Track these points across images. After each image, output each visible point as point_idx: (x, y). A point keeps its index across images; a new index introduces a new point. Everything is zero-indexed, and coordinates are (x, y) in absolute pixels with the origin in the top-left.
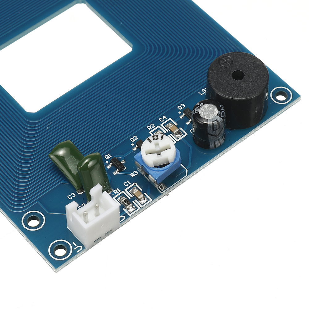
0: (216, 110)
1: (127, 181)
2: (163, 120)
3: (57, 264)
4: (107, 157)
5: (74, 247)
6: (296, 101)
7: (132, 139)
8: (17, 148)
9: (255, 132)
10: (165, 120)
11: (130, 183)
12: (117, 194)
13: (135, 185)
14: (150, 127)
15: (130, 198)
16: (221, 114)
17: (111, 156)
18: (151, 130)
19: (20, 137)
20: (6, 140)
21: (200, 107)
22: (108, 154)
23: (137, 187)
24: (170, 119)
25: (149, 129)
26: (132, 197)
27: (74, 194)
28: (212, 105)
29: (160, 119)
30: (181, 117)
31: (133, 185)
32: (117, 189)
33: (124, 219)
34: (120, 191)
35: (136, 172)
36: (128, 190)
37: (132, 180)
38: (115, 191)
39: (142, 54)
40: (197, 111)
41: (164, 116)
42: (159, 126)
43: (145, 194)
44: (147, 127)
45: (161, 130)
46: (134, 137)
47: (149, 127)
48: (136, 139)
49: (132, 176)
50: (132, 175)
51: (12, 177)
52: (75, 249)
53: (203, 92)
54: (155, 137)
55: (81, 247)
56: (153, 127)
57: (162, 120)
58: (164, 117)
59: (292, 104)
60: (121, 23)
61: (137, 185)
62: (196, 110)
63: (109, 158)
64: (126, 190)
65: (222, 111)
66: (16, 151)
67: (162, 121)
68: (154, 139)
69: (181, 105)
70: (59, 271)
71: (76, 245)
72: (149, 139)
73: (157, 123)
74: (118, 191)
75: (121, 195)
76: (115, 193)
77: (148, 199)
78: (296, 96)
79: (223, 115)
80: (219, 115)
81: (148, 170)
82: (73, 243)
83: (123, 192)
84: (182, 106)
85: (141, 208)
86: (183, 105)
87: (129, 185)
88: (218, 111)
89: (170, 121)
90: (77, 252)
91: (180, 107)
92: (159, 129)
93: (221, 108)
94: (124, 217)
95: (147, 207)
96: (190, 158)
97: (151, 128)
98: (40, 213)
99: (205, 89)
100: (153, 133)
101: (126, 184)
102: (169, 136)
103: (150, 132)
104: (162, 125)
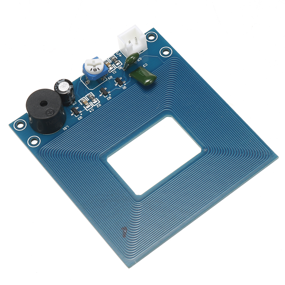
1: (114, 73)
4: (125, 88)
7: (110, 98)
8: (176, 93)
10: (90, 110)
11: (113, 72)
12: (120, 67)
13: (110, 72)
15: (113, 64)
17: (123, 88)
18: (99, 104)
20: (183, 98)
22: (124, 89)
24: (87, 110)
26: (112, 65)
27: (144, 66)
28: (61, 90)
29: (93, 110)
31: (111, 71)
32: (120, 69)
34: (119, 68)
35: (109, 79)
37: (111, 74)
42: (94, 106)
44: (101, 105)
45: (93, 103)
47: (100, 105)
48: (108, 98)
49: (111, 76)
50: (111, 77)
54: (95, 70)
56: (97, 105)
58: (91, 111)
63: (124, 87)
64: (115, 69)
66: (177, 91)
68: (96, 69)
73: (95, 108)
79: (56, 84)
83: (117, 68)
84: (80, 118)
86: (79, 119)
87: (113, 71)
89: (87, 109)
92: (94, 104)
93: (56, 88)
94: (117, 54)
96: (78, 87)
97: (99, 105)
98: (163, 56)
99: (65, 129)
100: (98, 102)
101: (115, 72)
102: (89, 100)
103: (99, 102)
104: (93, 107)
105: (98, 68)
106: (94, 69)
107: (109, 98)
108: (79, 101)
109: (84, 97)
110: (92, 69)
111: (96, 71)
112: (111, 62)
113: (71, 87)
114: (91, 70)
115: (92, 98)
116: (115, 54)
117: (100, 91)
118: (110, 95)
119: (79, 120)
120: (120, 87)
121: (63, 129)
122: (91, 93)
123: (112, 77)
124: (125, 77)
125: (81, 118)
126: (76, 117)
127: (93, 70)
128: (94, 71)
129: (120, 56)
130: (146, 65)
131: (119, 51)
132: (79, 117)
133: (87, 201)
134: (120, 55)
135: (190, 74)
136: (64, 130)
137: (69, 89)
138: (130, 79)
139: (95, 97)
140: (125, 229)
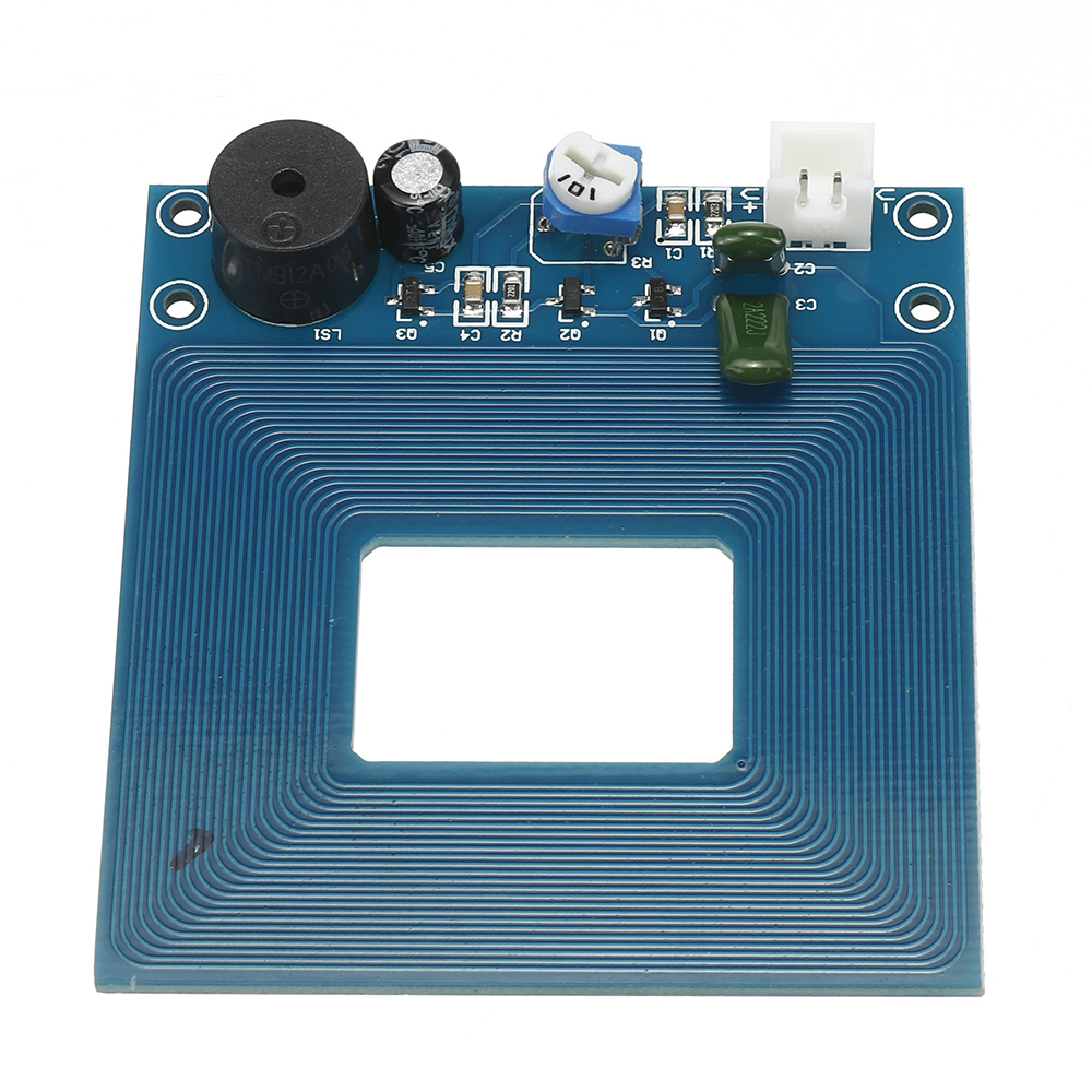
0: (399, 166)
1: (669, 257)
2: (473, 331)
4: (661, 336)
5: (892, 205)
7: (575, 336)
10: (468, 330)
11: (669, 250)
13: (661, 240)
14: (513, 336)
15: (697, 221)
17: (653, 331)
18: (517, 329)
19: (798, 504)
20: (832, 517)
21: (423, 194)
22: (653, 338)
23: (663, 232)
24: (456, 324)
25: (520, 334)
26: (690, 222)
27: (798, 304)
28: (396, 181)
29: (478, 339)
31: (665, 243)
32: (704, 256)
33: (746, 190)
34: (703, 249)
35: (634, 263)
36: (684, 239)
37: (657, 252)
38: (711, 254)
41: (463, 339)
42: (495, 324)
43: (659, 209)
44: (519, 339)
45: (499, 315)
46: (567, 338)
48: (567, 331)
49: (650, 261)
50: (648, 263)
52: (893, 199)
53: (331, 334)
54: (576, 189)
55: (877, 194)
56: (508, 331)
57: (475, 335)
58: (464, 336)
60: (331, 621)
61: (659, 235)
63: (659, 331)
64: (689, 243)
66: (832, 479)
67: (477, 331)
68: (582, 189)
69: (404, 337)
71: (886, 205)
72: (592, 197)
73: (491, 335)
74: (706, 251)
75: (709, 239)
77: (664, 196)
82: (886, 212)
83: (698, 242)
84: (405, 334)
85: (694, 188)
86: (399, 334)
87: (673, 247)
89: (461, 319)
90: (893, 190)
92: (500, 318)
93: (387, 162)
94: (743, 194)
96: (502, 217)
97: (515, 333)
98: (899, 316)
99: (320, 335)
100: (521, 320)
101: (677, 254)
102: (495, 290)
103: (525, 324)
104: (487, 324)
105: (593, 191)
106: (574, 184)
107: (569, 334)
108: (458, 270)
109: (488, 269)
110: (568, 176)
111: (578, 194)
112: (697, 209)
113: (440, 191)
114: (560, 180)
115: (511, 290)
116: (736, 191)
117: (561, 286)
118: (585, 324)
119: (398, 336)
120: (647, 319)
121: (317, 331)
122: (527, 270)
123: (650, 266)
124: (696, 297)
125: (412, 335)
126: (399, 319)
127: (567, 183)
128: (570, 190)
129: (750, 207)
130: (811, 305)
131: (762, 189)
132: (407, 325)
133: (167, 644)
134: (750, 203)
135: (941, 449)
136: (317, 338)
137: (427, 193)
138: (706, 318)
139: (525, 297)
140: (203, 838)
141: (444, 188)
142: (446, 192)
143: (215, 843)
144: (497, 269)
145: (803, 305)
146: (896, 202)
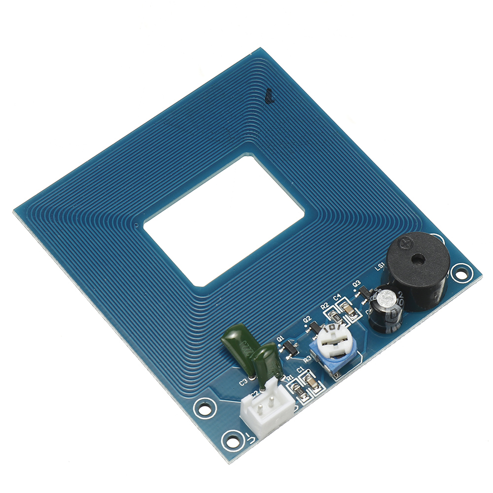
0: (395, 296)
1: (301, 367)
2: (338, 299)
3: (230, 456)
4: (279, 339)
5: (247, 438)
6: (478, 280)
7: (305, 320)
8: (186, 327)
9: (433, 314)
10: (340, 298)
11: (303, 370)
12: (290, 381)
13: (308, 371)
15: (303, 386)
16: (400, 302)
17: (283, 339)
18: (325, 309)
19: (188, 315)
21: (378, 293)
22: (281, 336)
23: (311, 375)
24: (345, 298)
25: (323, 308)
26: (305, 384)
27: (246, 380)
28: (391, 291)
29: (334, 298)
30: (356, 296)
31: (306, 371)
32: (290, 375)
33: (298, 409)
34: (293, 378)
35: (310, 357)
36: (302, 377)
37: (306, 366)
38: (288, 378)
39: (315, 222)
40: (375, 298)
42: (333, 306)
43: (319, 381)
44: (321, 306)
45: (335, 310)
46: (307, 317)
47: (323, 307)
48: (309, 320)
49: (305, 362)
50: (306, 360)
51: (181, 360)
52: (248, 440)
53: (379, 268)
55: (254, 438)
56: (327, 306)
57: (336, 298)
58: (339, 295)
59: (473, 283)
60: (293, 183)
61: (311, 372)
62: (374, 296)
63: (281, 340)
64: (299, 377)
65: (401, 298)
67: (336, 300)
68: (331, 329)
70: (232, 463)
71: (249, 436)
72: (325, 329)
73: (332, 302)
74: (291, 378)
75: (294, 383)
76: (288, 380)
77: (321, 387)
78: (478, 274)
79: (401, 303)
80: (397, 303)
81: (324, 360)
82: (246, 433)
83: (296, 379)
84: (357, 283)
85: (315, 397)
86: (359, 282)
87: (303, 372)
88: (397, 298)
89: (345, 300)
90: (251, 443)
91: (355, 284)
92: (333, 309)
94: (297, 406)
95: (320, 395)
96: (365, 343)
97: (324, 307)
98: (211, 400)
99: (382, 264)
100: (327, 313)
101: (299, 370)
102: (344, 317)
103: (324, 313)
104: (336, 304)
105: (327, 332)
106: (334, 328)
107: (308, 319)
108: (361, 316)
109: (353, 323)
110: (338, 329)
111: (330, 326)
114: (339, 325)
115: (338, 318)
118: (306, 326)
120: (288, 341)
123: (304, 360)
126: (363, 286)
128: (333, 325)
130: (242, 383)
132: (359, 286)
136: (382, 263)
140: (269, 100)
141: (374, 299)
142: (372, 299)
143: (265, 103)
144: (350, 324)
145: (244, 382)
146: (246, 440)
